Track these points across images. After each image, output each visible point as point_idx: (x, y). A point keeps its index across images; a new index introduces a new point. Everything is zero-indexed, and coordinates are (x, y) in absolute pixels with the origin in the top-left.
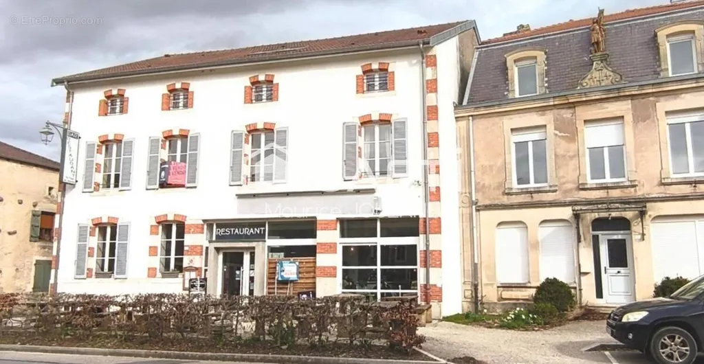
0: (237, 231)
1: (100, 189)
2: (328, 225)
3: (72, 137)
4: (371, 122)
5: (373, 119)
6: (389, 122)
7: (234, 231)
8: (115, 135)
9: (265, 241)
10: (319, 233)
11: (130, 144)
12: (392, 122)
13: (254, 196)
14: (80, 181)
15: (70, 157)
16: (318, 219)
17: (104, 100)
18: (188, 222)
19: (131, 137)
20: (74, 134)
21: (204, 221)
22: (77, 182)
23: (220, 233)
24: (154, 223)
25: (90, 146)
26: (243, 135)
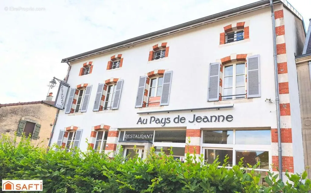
0: (136, 136)
1: (74, 112)
2: (194, 133)
3: (65, 85)
4: (230, 61)
5: (232, 59)
6: (244, 60)
8: (84, 84)
9: (152, 143)
10: (187, 138)
11: (90, 88)
12: (247, 59)
13: (148, 114)
14: (66, 108)
15: (62, 95)
16: (187, 128)
17: (83, 68)
18: (110, 130)
19: (91, 84)
20: (66, 84)
21: (119, 129)
22: (64, 108)
23: (127, 137)
24: (94, 130)
25: (73, 90)
26: (146, 78)
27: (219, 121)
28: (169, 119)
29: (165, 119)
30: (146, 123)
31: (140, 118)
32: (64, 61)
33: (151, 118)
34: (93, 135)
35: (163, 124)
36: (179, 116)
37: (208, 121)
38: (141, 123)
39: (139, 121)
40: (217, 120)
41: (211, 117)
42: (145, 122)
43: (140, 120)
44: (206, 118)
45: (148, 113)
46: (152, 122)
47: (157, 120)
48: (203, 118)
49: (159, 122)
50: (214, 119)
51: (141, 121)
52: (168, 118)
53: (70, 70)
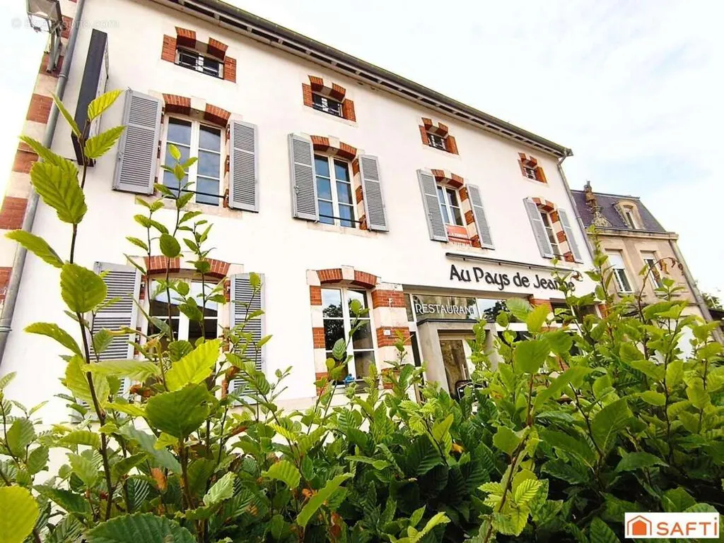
7: (440, 308)
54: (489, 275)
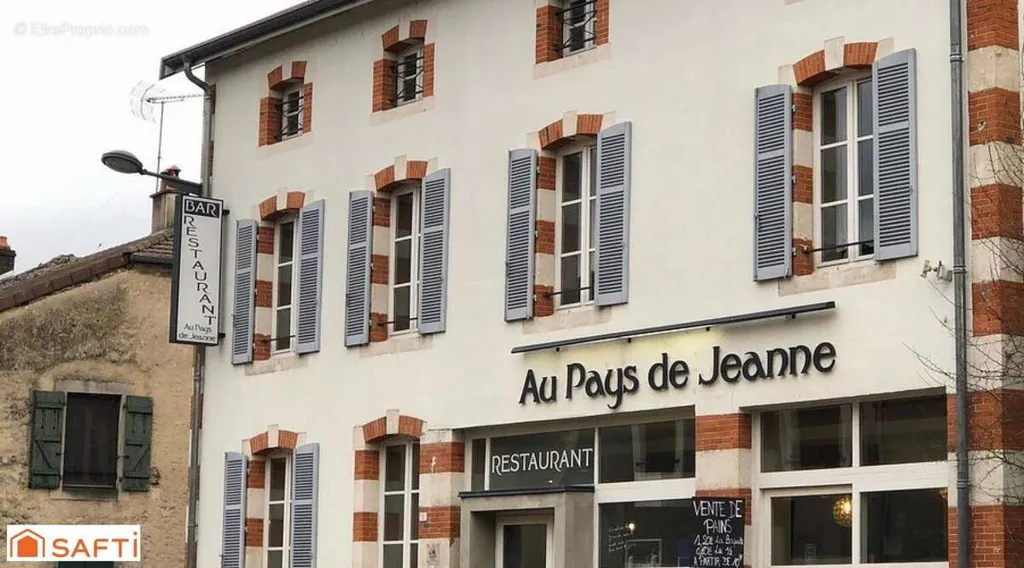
0: (532, 460)
1: (273, 351)
2: (720, 433)
3: (200, 213)
5: (829, 66)
7: (528, 459)
8: (289, 195)
9: (592, 490)
11: (315, 217)
12: (874, 68)
13: (558, 350)
14: (229, 330)
15: (198, 269)
16: (698, 413)
17: (270, 98)
18: (425, 440)
19: (317, 197)
20: (205, 204)
21: (460, 433)
22: (221, 336)
23: (500, 468)
24: (362, 446)
25: (244, 233)
26: (533, 162)
27: (794, 372)
28: (633, 374)
29: (620, 370)
30: (554, 398)
31: (530, 376)
32: (173, 64)
33: (571, 368)
34: (362, 469)
35: (613, 401)
36: (665, 356)
37: (760, 373)
38: (536, 400)
39: (526, 391)
40: (789, 370)
41: (771, 354)
42: (548, 394)
43: (530, 386)
44: (754, 359)
45: (557, 347)
46: (574, 389)
47: (590, 381)
48: (744, 359)
49: (600, 391)
50: (778, 362)
51: (533, 390)
52: (629, 368)
53: (212, 110)
54: (596, 377)
